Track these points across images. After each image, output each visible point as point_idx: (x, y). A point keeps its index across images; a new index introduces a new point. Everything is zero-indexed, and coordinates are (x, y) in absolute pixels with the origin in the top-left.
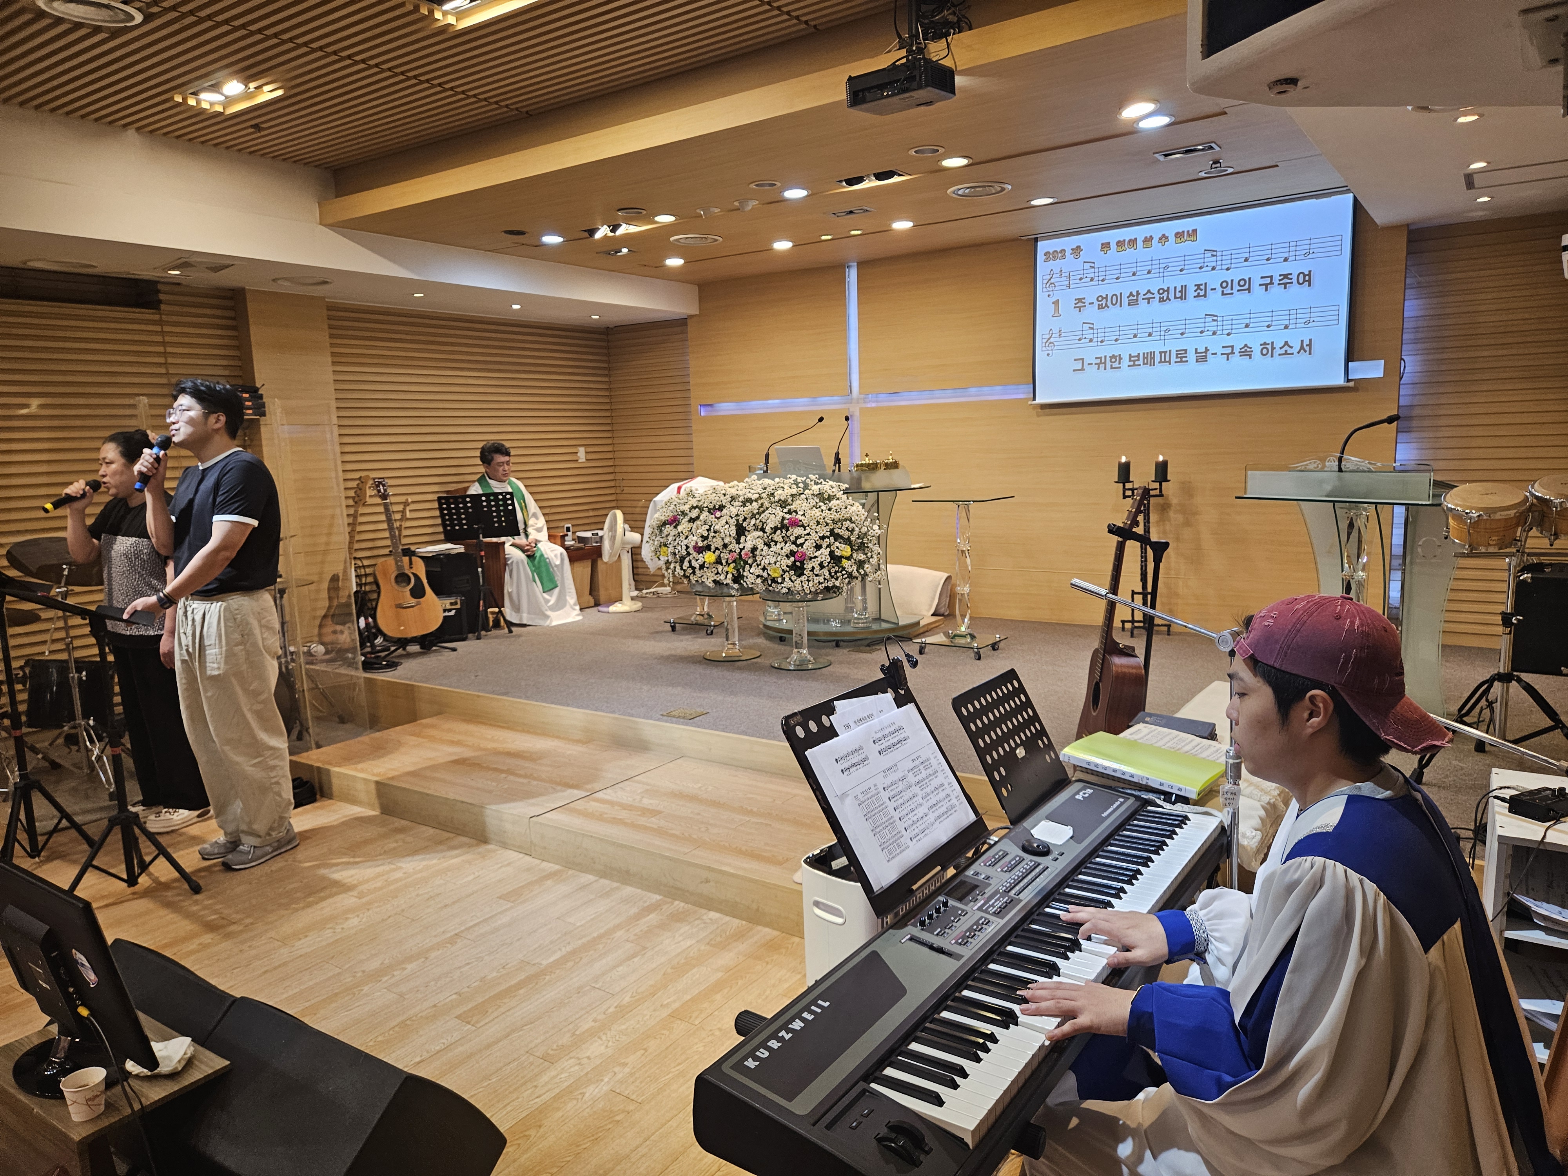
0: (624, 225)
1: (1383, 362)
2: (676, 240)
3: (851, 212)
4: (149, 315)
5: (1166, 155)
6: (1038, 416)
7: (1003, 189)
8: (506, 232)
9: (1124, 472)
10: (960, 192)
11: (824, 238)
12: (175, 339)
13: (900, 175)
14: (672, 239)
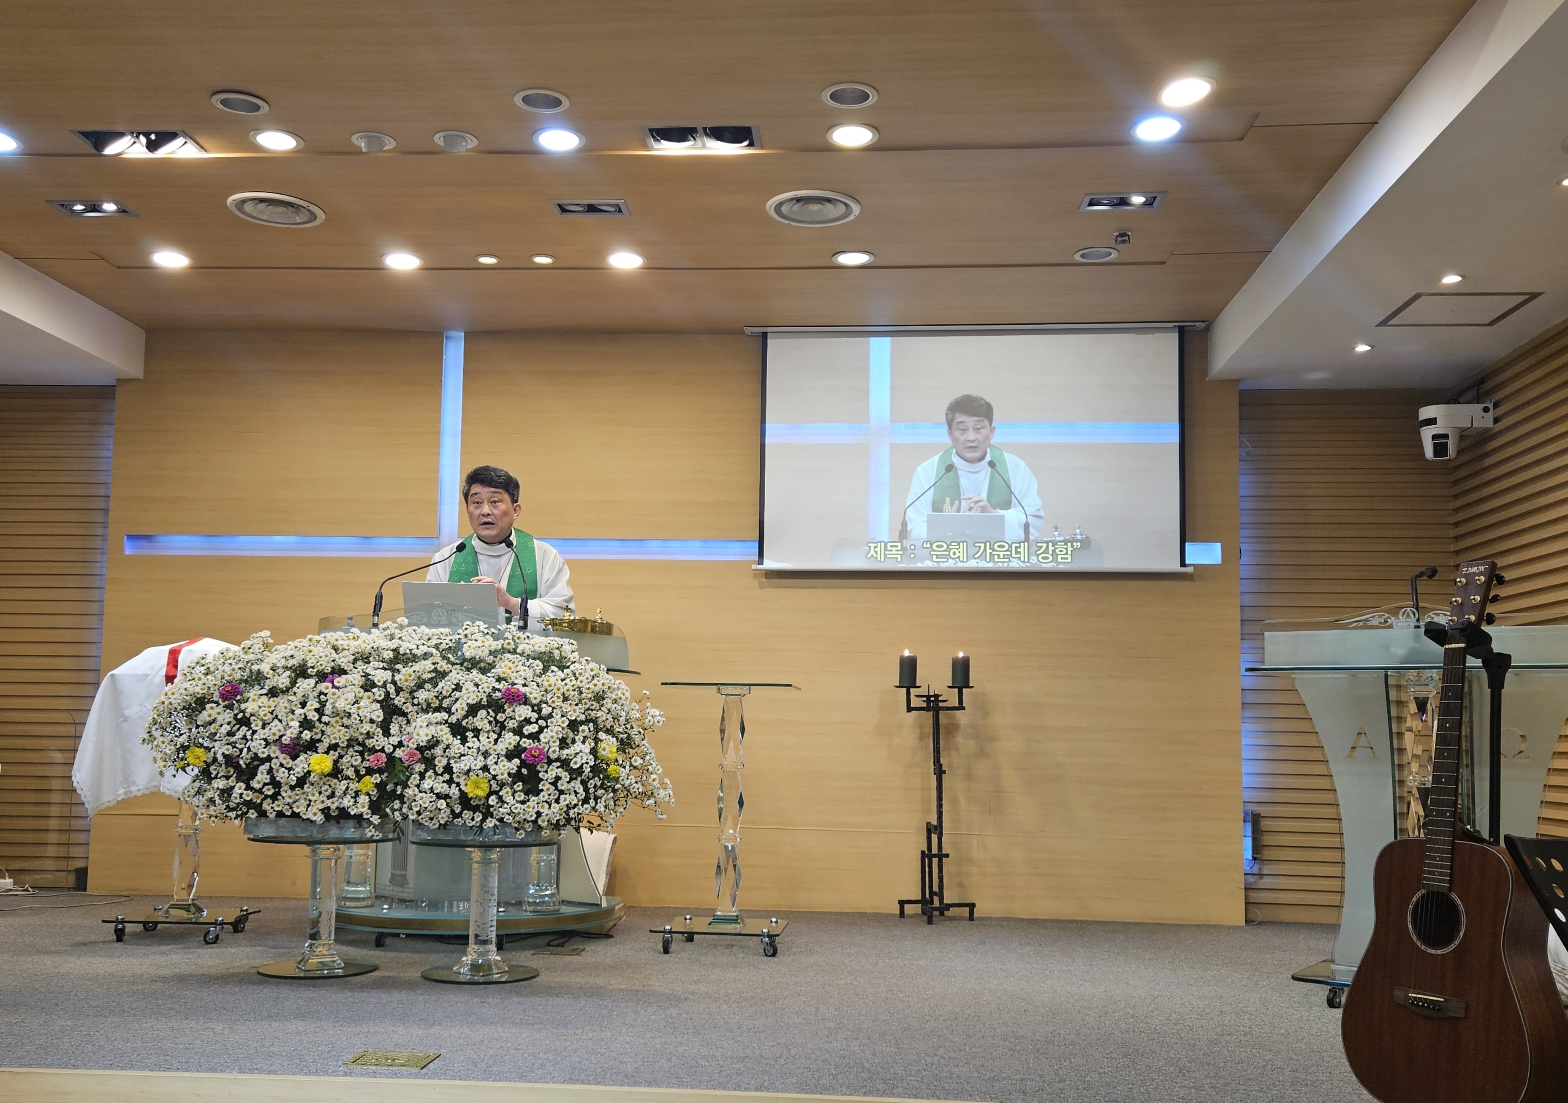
0: (180, 138)
1: (1219, 544)
3: (592, 209)
6: (762, 587)
7: (846, 215)
9: (909, 669)
10: (784, 207)
11: (484, 260)
13: (752, 141)
14: (231, 199)
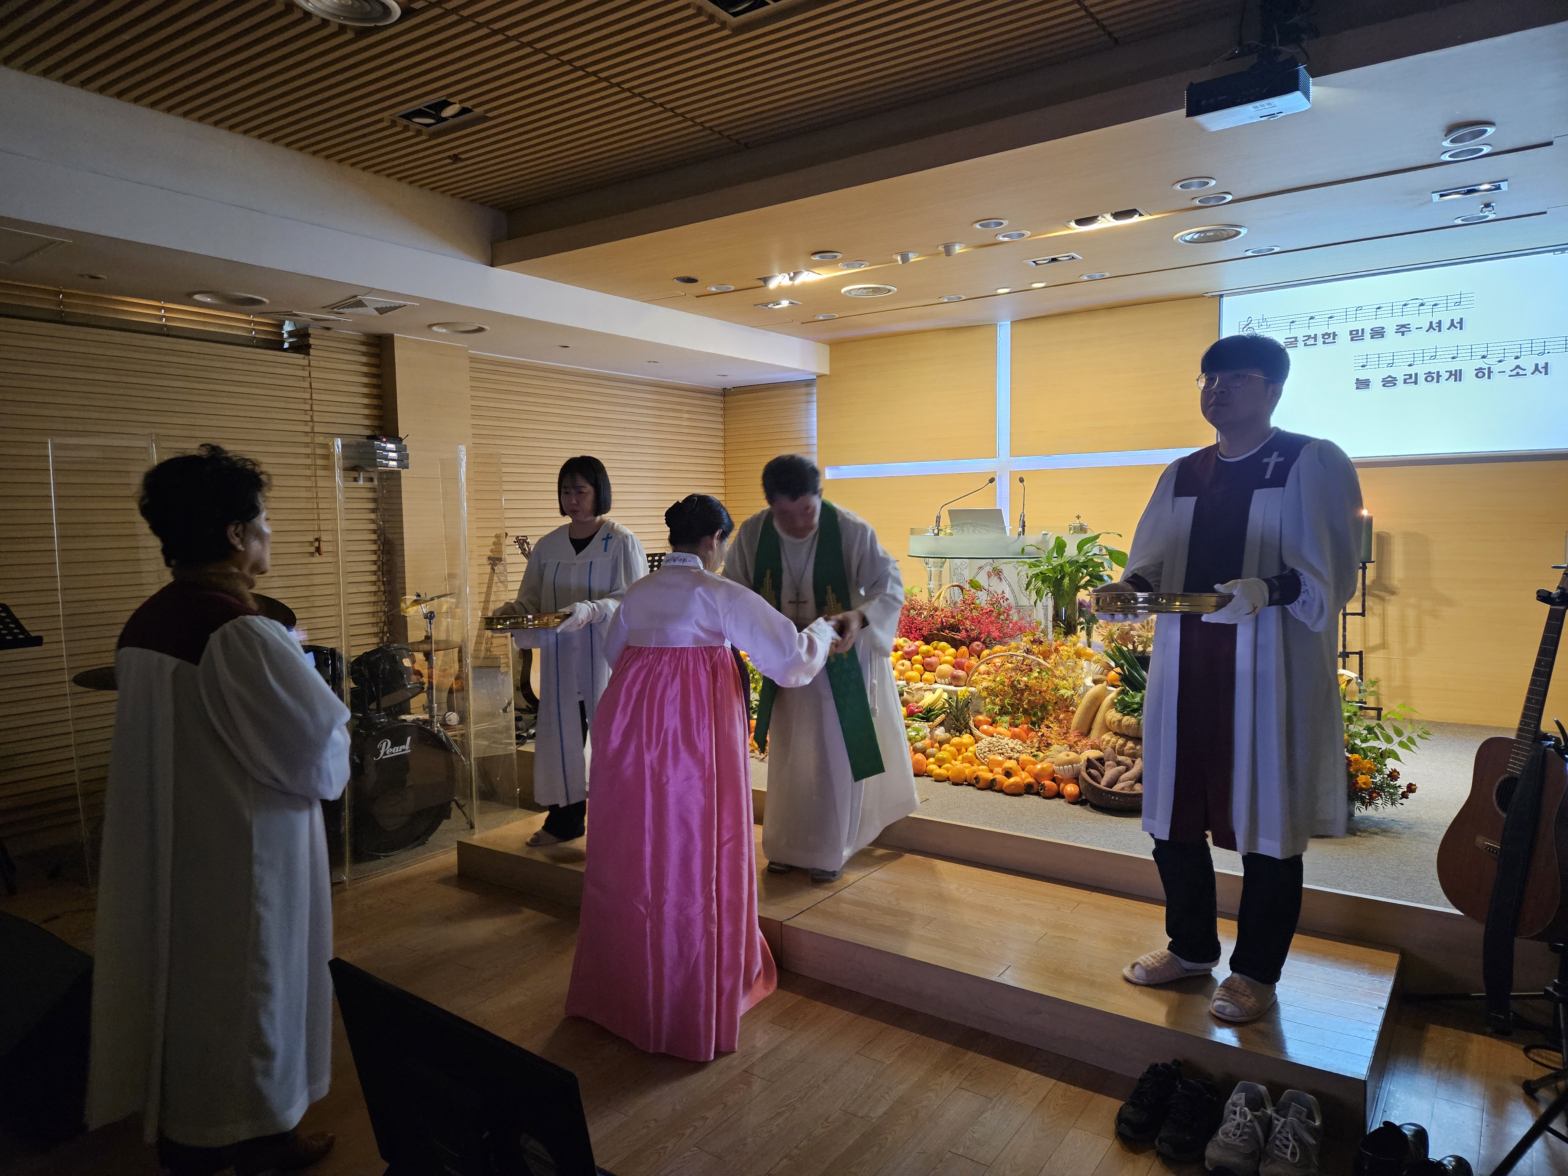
0: (806, 273)
2: (847, 291)
3: (1054, 260)
4: (298, 359)
5: (1442, 196)
7: (1239, 233)
8: (678, 279)
10: (1188, 238)
11: (1000, 291)
12: (323, 386)
13: (1141, 215)
14: (843, 290)
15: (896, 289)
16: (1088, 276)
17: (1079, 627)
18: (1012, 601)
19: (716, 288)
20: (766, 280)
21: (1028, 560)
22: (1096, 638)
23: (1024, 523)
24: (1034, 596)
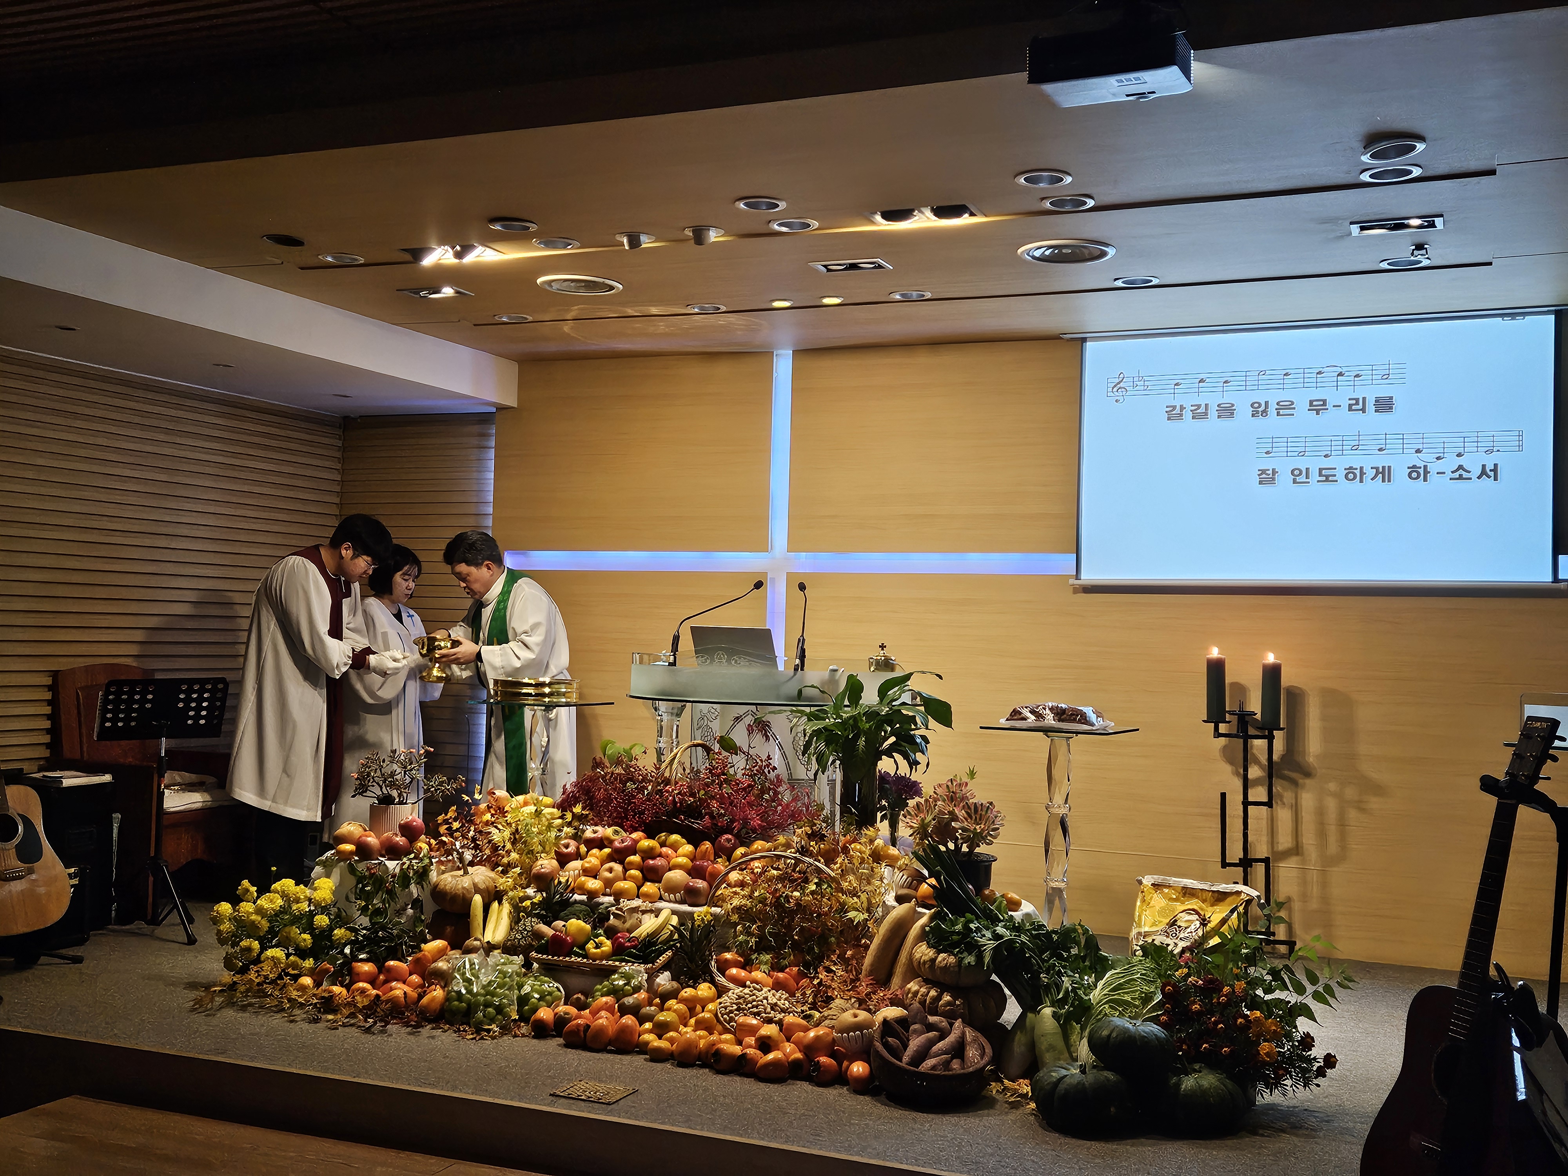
0: (481, 248)
2: (545, 282)
8: (268, 237)
11: (778, 304)
13: (971, 213)
14: (539, 281)
15: (621, 287)
16: (902, 295)
17: (879, 815)
18: (782, 770)
19: (334, 258)
20: (417, 254)
21: (807, 710)
22: (904, 832)
23: (803, 651)
24: (815, 766)
